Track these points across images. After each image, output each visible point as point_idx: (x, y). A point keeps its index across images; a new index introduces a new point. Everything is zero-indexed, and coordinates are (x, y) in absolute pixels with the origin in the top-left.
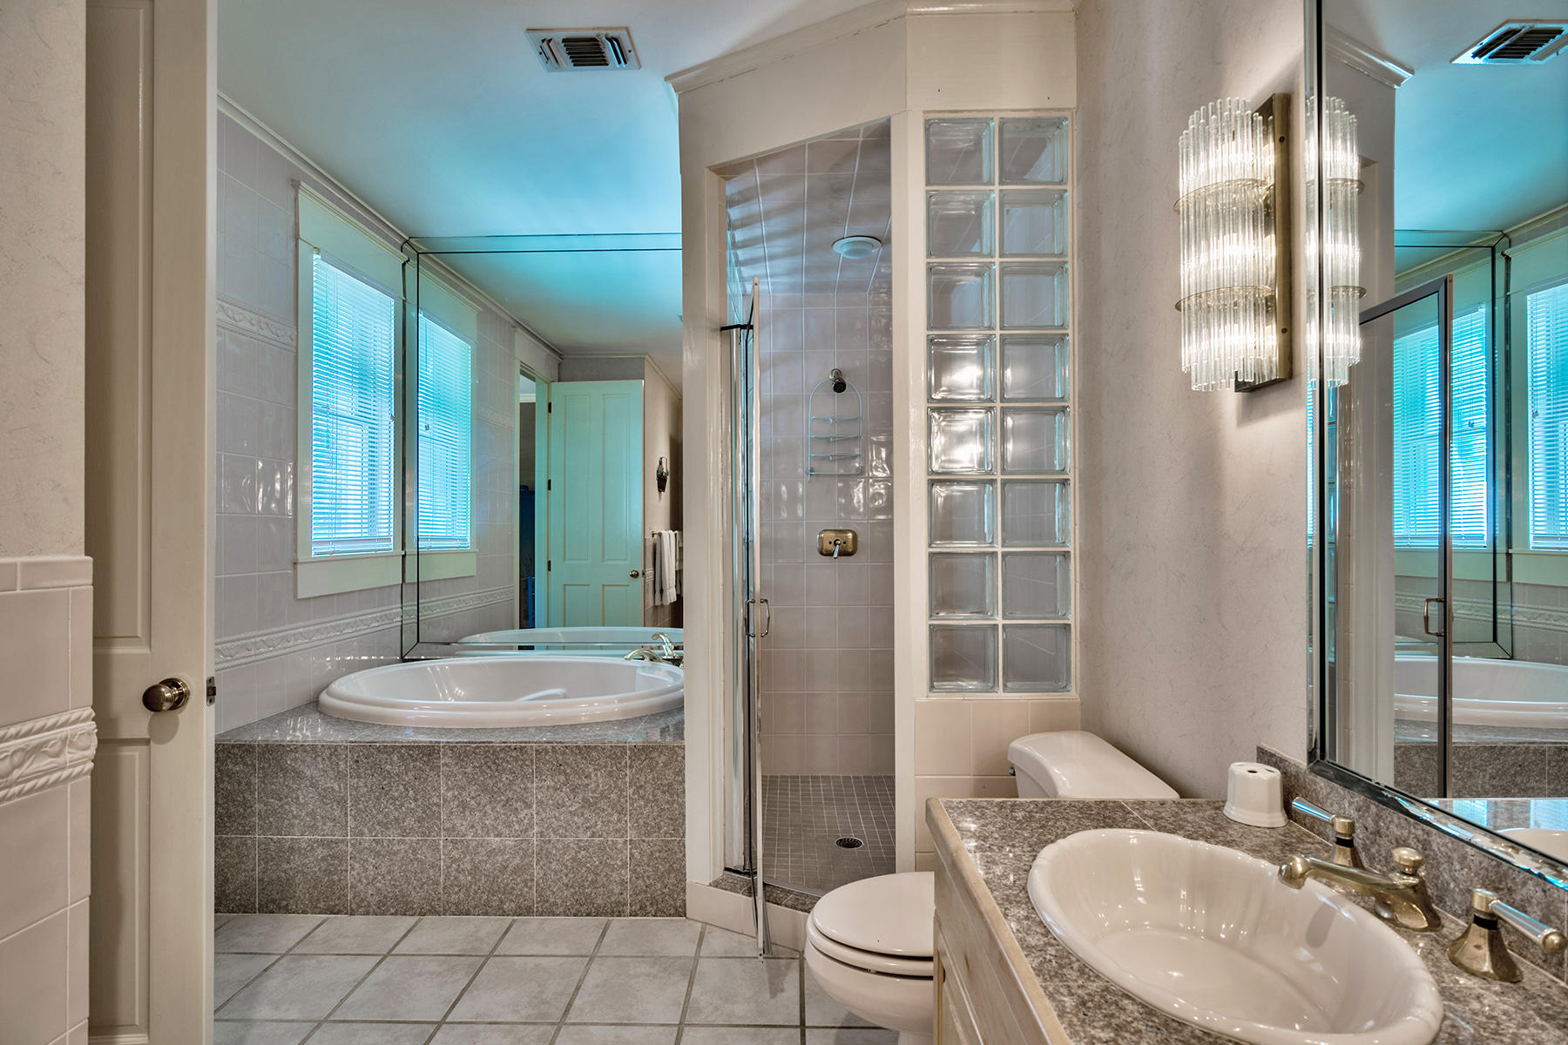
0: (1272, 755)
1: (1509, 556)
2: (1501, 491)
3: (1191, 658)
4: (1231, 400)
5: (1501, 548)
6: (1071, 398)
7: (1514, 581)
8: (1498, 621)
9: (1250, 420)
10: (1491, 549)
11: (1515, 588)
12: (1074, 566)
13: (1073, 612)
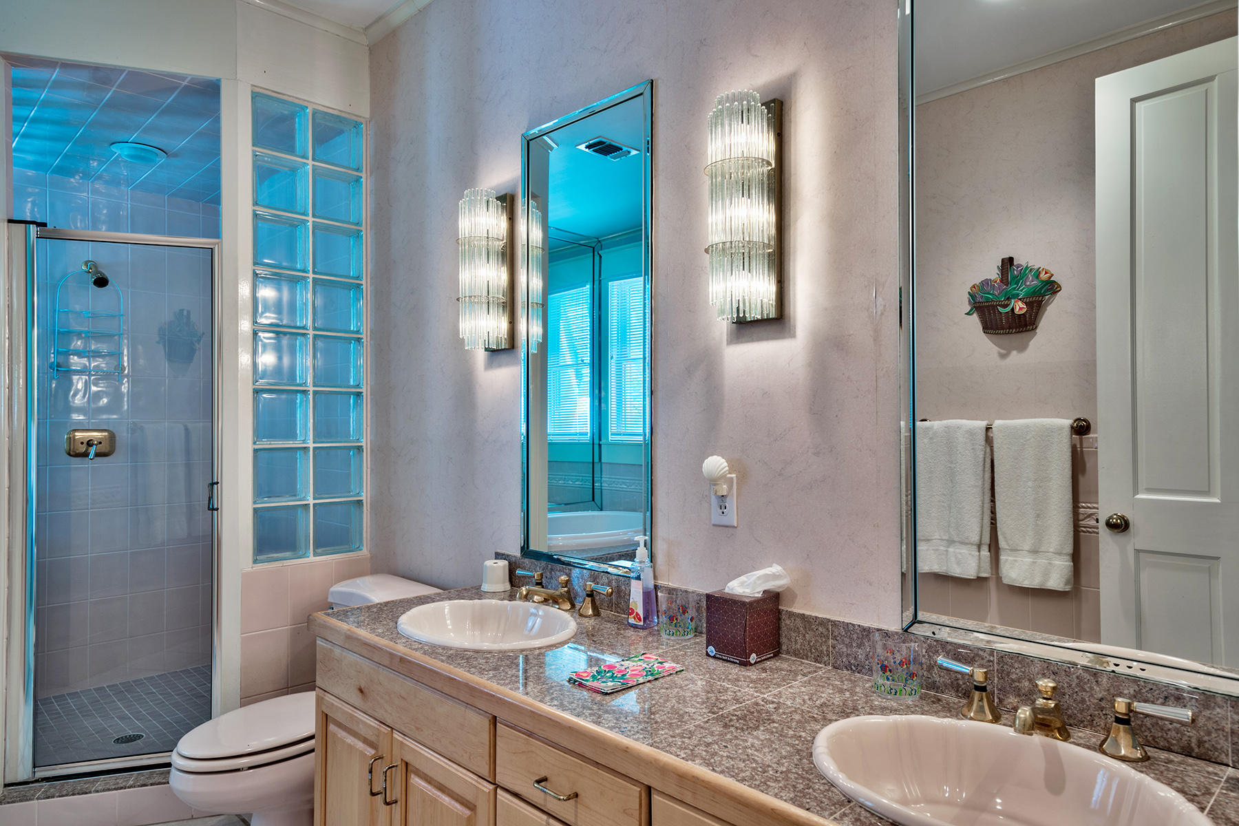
0: (503, 554)
1: (600, 445)
2: (596, 403)
3: (455, 509)
4: (481, 356)
5: (596, 441)
6: (365, 332)
7: (603, 461)
8: (595, 487)
9: (492, 368)
10: (592, 443)
11: (603, 465)
12: (366, 456)
13: (365, 491)
